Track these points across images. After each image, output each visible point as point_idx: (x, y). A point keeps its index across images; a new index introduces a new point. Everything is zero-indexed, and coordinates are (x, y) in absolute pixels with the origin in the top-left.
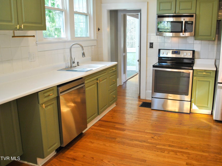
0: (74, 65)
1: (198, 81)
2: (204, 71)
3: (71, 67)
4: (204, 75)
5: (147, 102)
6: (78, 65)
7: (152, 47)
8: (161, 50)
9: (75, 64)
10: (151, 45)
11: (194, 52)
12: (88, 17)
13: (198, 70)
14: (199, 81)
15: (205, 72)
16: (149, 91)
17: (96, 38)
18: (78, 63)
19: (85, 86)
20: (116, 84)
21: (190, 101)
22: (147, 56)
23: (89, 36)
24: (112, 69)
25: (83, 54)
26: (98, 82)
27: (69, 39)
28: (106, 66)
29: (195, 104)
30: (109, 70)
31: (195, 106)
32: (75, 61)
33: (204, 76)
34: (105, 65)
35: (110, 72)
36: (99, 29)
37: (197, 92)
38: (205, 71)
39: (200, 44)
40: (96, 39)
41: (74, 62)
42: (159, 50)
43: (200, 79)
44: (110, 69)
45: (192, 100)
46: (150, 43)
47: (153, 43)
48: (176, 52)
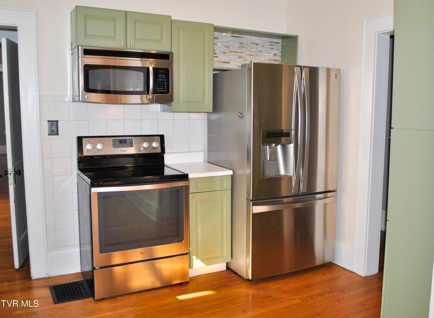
1: (199, 205)
5: (61, 283)
7: (57, 134)
8: (84, 139)
10: (54, 128)
11: (162, 138)
16: (56, 250)
21: (187, 254)
29: (198, 257)
31: (198, 260)
33: (212, 191)
39: (172, 121)
42: (80, 140)
45: (190, 249)
46: (48, 121)
47: (57, 121)
48: (122, 141)
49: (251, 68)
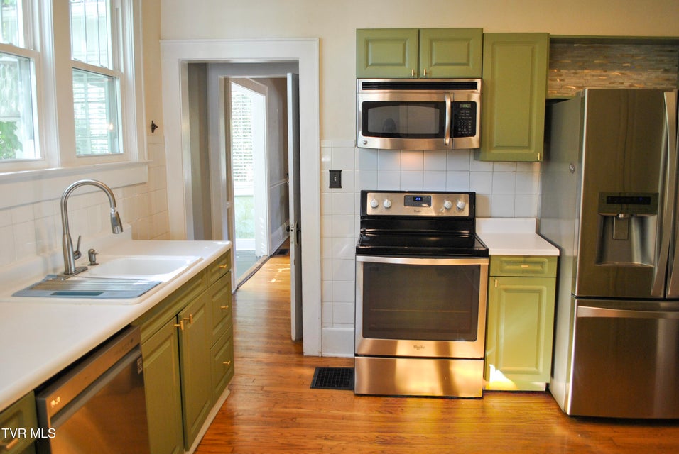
0: (78, 263)
1: (504, 293)
2: (522, 259)
3: (67, 273)
4: (523, 271)
5: (330, 366)
6: (93, 263)
7: (340, 186)
8: (369, 194)
9: (84, 260)
10: (336, 179)
11: (472, 197)
12: (118, 83)
13: (504, 259)
14: (506, 290)
15: (525, 263)
16: (332, 327)
17: (146, 158)
18: (91, 254)
19: (141, 356)
20: (229, 316)
21: (481, 359)
22: (321, 215)
23: (122, 151)
24: (217, 267)
25: (116, 222)
26: (182, 328)
27: (56, 164)
28: (201, 259)
29: (497, 367)
30: (209, 273)
31: (499, 372)
32: (80, 250)
33: (524, 276)
34: (198, 258)
35: (212, 280)
36: (154, 127)
37: (502, 327)
38: (526, 259)
39: (491, 173)
40: (146, 160)
41: (77, 254)
42: (364, 195)
43: (508, 287)
44: (213, 270)
45: (487, 353)
46: (330, 171)
47: (340, 171)
48: (418, 198)
49: (584, 97)
